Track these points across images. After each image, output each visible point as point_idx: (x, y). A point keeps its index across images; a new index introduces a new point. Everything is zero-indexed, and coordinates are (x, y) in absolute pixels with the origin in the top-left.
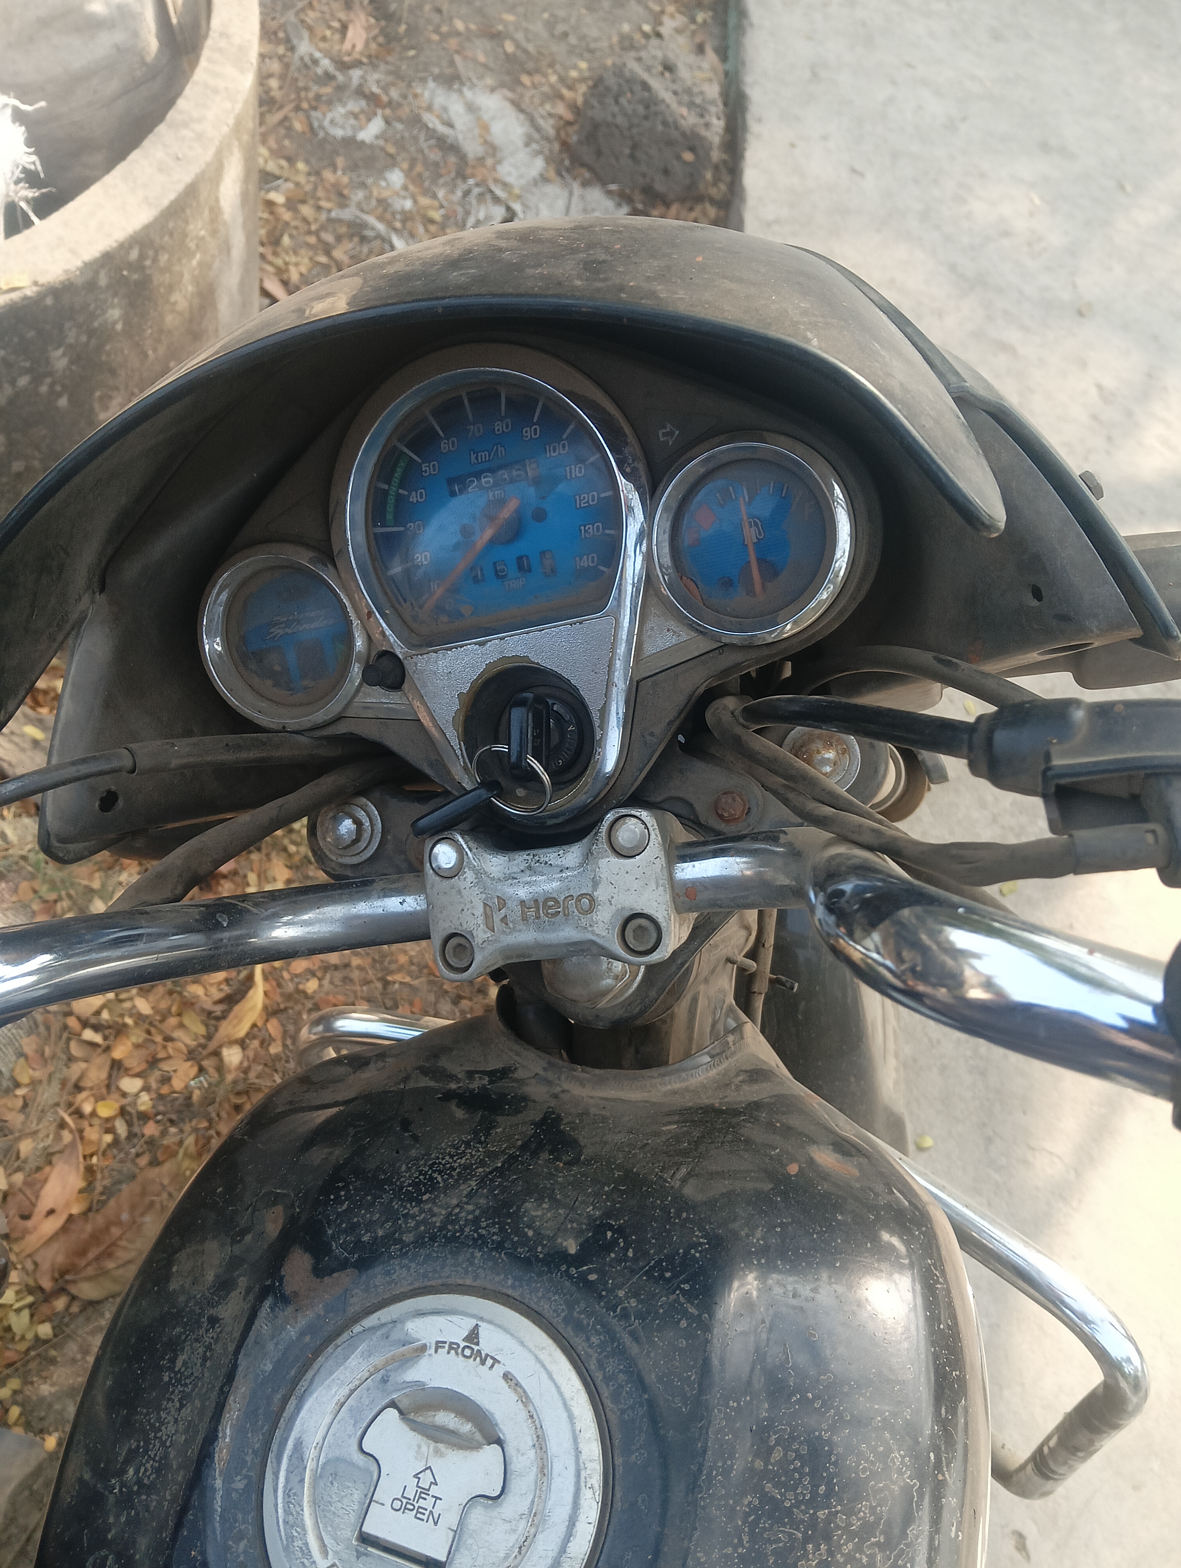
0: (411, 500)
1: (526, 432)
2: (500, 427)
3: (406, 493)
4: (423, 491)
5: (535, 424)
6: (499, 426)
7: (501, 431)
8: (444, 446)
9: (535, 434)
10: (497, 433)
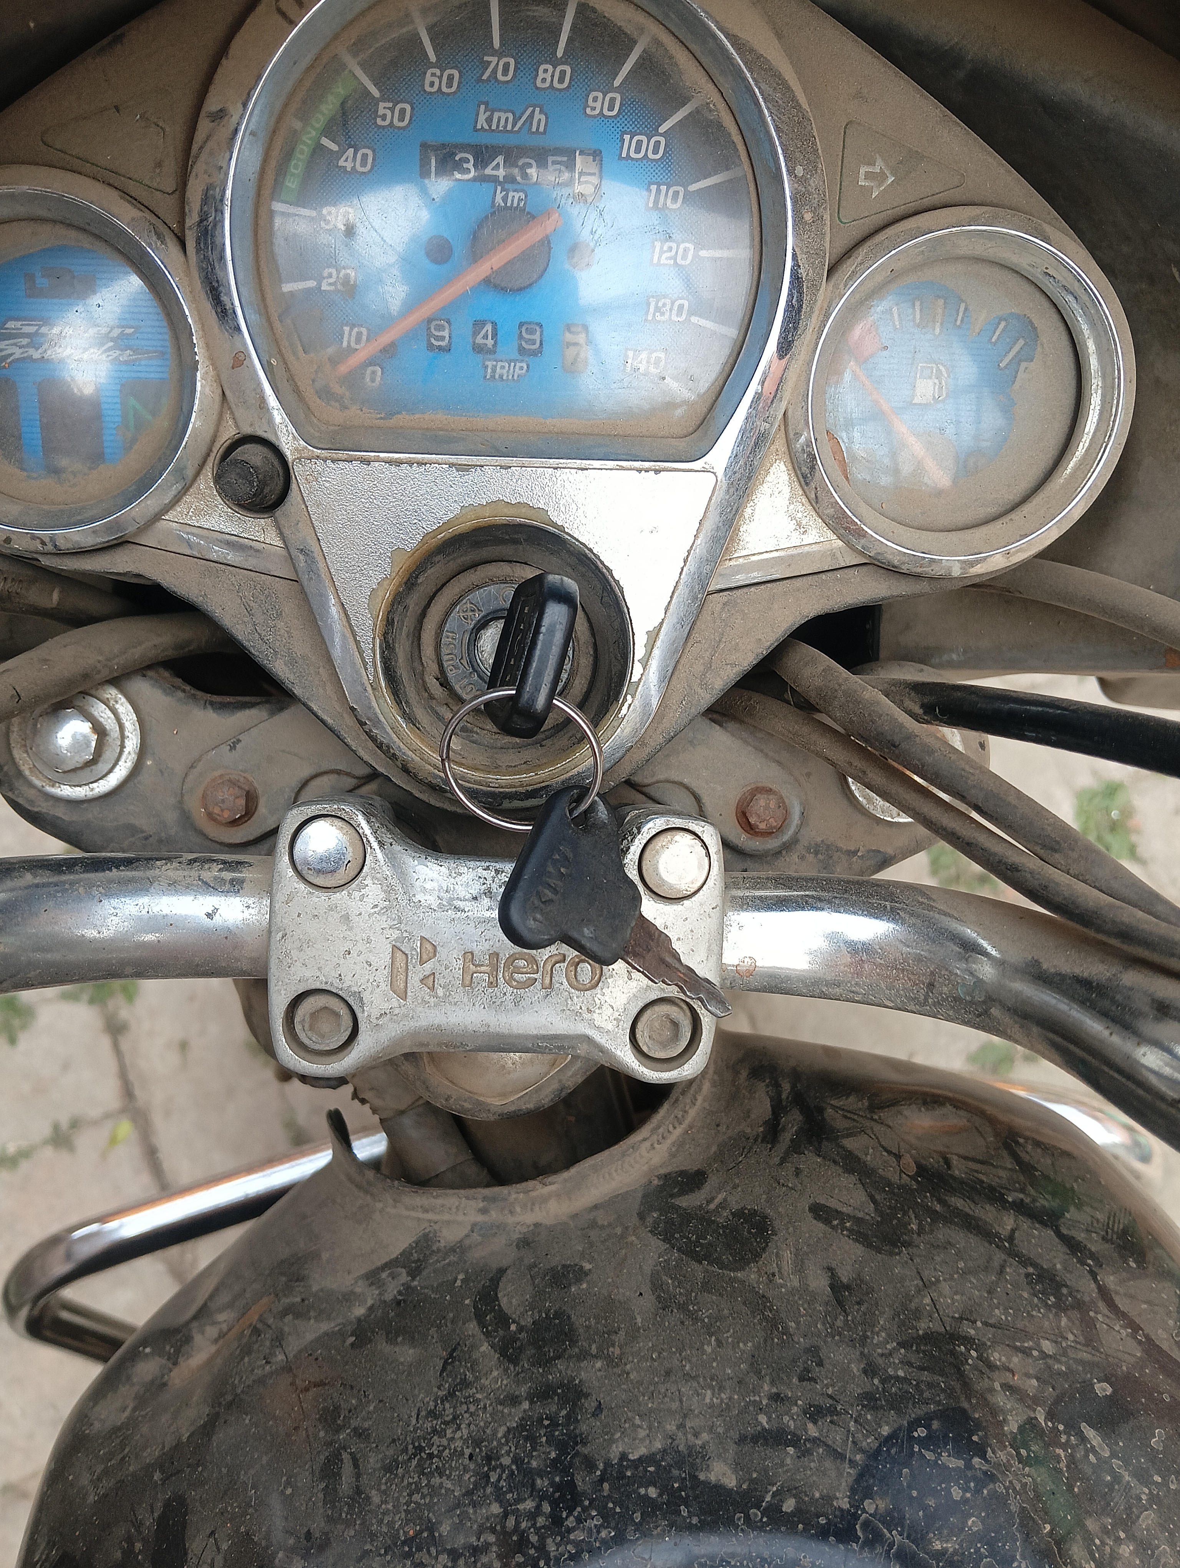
0: (341, 163)
1: (595, 99)
2: (548, 76)
3: (334, 147)
4: (369, 152)
5: (616, 90)
6: (546, 74)
7: (547, 84)
8: (433, 80)
9: (611, 109)
10: (539, 84)
